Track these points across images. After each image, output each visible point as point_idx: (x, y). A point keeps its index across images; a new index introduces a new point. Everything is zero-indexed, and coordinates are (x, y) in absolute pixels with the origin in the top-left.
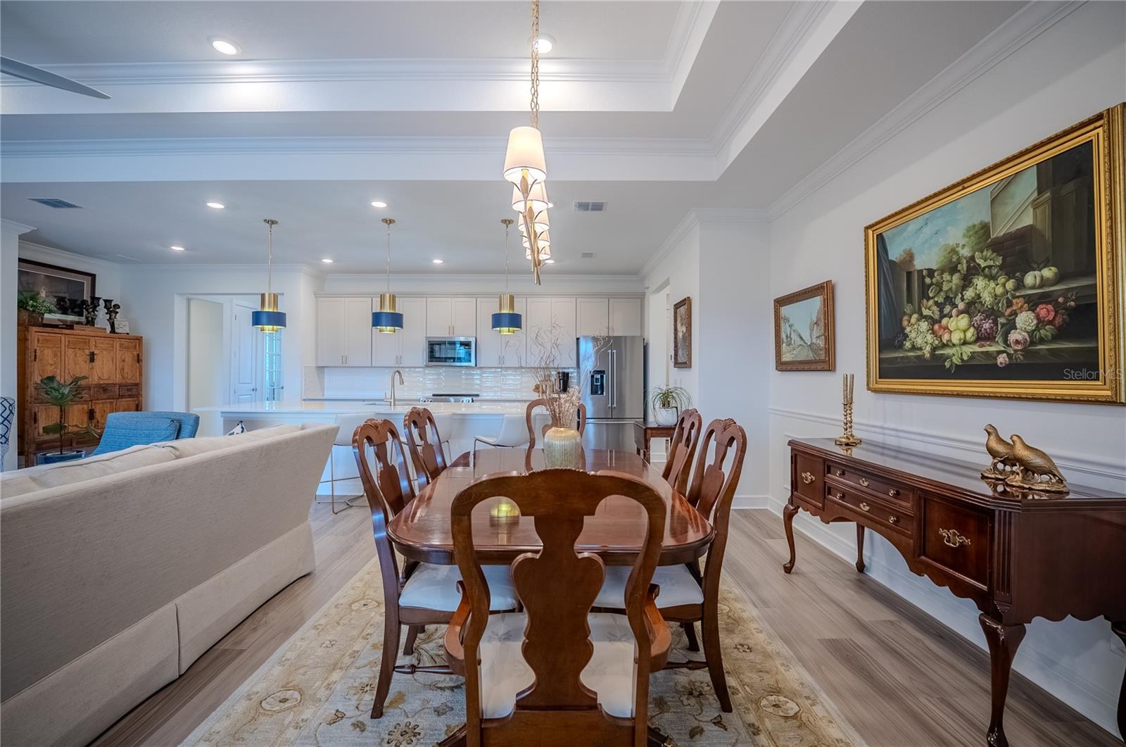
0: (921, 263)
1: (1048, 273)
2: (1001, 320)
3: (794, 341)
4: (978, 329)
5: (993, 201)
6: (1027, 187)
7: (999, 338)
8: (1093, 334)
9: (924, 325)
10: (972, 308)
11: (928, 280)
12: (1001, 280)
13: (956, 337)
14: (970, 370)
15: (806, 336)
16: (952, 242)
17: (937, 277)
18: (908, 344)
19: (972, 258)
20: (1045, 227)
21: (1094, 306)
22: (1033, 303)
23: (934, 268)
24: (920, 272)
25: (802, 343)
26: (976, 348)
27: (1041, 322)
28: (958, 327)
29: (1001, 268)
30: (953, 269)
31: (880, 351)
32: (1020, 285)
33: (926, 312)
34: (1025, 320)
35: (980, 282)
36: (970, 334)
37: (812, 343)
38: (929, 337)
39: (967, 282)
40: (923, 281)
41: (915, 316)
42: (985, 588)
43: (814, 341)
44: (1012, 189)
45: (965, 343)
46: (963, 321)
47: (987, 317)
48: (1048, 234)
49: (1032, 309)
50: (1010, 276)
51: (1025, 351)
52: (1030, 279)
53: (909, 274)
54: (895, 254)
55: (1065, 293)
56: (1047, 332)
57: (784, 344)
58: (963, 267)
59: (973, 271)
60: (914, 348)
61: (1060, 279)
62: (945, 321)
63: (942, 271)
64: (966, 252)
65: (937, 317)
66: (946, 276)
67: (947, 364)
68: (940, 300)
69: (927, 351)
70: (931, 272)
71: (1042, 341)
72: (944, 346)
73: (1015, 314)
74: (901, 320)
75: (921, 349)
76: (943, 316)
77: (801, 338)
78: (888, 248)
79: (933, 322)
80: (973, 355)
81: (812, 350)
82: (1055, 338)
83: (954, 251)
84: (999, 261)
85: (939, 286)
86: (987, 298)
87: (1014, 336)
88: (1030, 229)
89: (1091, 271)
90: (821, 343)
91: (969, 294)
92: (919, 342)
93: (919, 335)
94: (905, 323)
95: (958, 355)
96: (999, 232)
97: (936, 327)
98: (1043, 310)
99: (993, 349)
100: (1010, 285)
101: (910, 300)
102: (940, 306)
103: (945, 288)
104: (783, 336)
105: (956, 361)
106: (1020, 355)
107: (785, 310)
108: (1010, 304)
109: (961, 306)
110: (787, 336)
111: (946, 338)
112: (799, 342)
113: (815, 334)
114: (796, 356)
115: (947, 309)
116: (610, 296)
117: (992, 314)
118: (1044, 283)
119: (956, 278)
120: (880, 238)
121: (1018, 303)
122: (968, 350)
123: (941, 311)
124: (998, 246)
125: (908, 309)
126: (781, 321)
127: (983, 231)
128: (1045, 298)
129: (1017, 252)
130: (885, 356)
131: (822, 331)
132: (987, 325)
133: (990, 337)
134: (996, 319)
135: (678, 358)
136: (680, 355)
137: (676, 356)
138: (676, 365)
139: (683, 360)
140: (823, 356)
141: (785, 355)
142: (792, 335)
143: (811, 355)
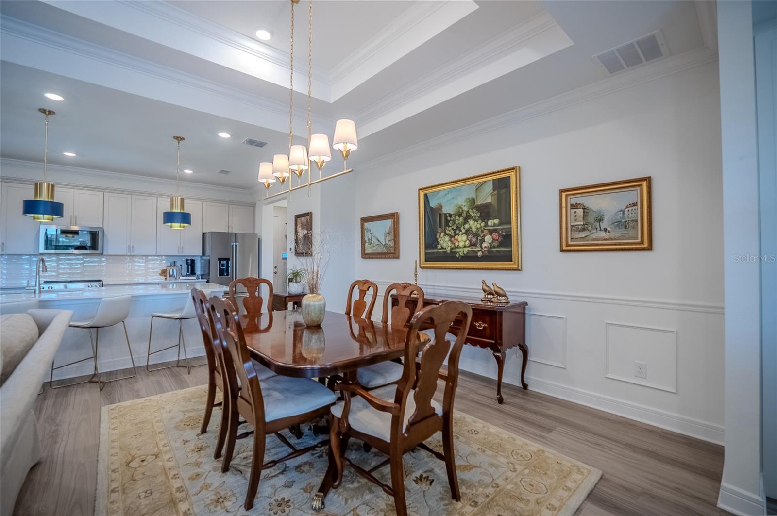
0: (446, 210)
1: (496, 221)
2: (479, 238)
3: (374, 242)
4: (470, 241)
5: (476, 190)
6: (489, 188)
7: (478, 245)
8: (510, 245)
9: (447, 238)
10: (468, 232)
11: (449, 218)
12: (480, 222)
13: (461, 244)
14: (466, 258)
15: (382, 240)
16: (460, 203)
17: (453, 217)
18: (439, 246)
19: (468, 212)
20: (495, 204)
21: (511, 235)
22: (491, 232)
23: (452, 213)
24: (445, 214)
25: (379, 243)
26: (469, 249)
27: (494, 240)
28: (462, 239)
29: (479, 217)
30: (460, 215)
31: (425, 249)
32: (486, 225)
33: (448, 232)
34: (488, 239)
35: (471, 222)
36: (467, 243)
37: (386, 244)
38: (450, 243)
39: (466, 221)
40: (447, 219)
41: (443, 234)
42: (493, 341)
43: (387, 243)
44: (484, 186)
45: (465, 247)
46: (464, 237)
47: (474, 236)
48: (496, 207)
49: (491, 234)
50: (483, 221)
51: (488, 251)
52: (490, 223)
53: (440, 215)
54: (433, 204)
55: (502, 229)
56: (496, 244)
57: (367, 244)
58: (464, 214)
59: (468, 218)
60: (442, 248)
61: (500, 224)
62: (456, 237)
63: (455, 215)
64: (465, 209)
65: (453, 235)
66: (457, 218)
67: (457, 255)
68: (455, 228)
69: (448, 250)
70: (450, 215)
71: (494, 247)
72: (456, 248)
73: (484, 236)
74: (436, 235)
75: (445, 249)
76: (455, 235)
77: (379, 241)
78: (430, 201)
79: (451, 237)
80: (468, 252)
81: (386, 247)
82: (499, 246)
83: (460, 207)
84: (479, 215)
85: (454, 221)
86: (474, 229)
87: (484, 245)
88: (490, 203)
89: (510, 223)
90: (392, 244)
91: (467, 226)
92: (445, 245)
93: (445, 242)
94: (438, 237)
95: (462, 252)
96: (479, 202)
97: (453, 239)
98: (495, 235)
99: (476, 249)
100: (483, 224)
101: (440, 226)
102: (455, 230)
103: (456, 223)
104: (366, 239)
105: (461, 254)
106: (486, 252)
107: (367, 225)
108: (483, 232)
109: (464, 231)
110: (369, 239)
111: (457, 244)
112: (377, 242)
113: (388, 239)
114: (375, 250)
115: (457, 232)
116: (230, 203)
117: (476, 235)
118: (495, 225)
119: (461, 219)
120: (426, 195)
121: (486, 232)
122: (466, 250)
123: (455, 232)
124: (479, 208)
125: (439, 230)
126: (365, 231)
127: (472, 201)
128: (495, 231)
129: (485, 212)
130: (428, 251)
131: (393, 238)
132: (474, 240)
133: (474, 245)
134: (476, 238)
135: (298, 250)
136: (300, 248)
137: (296, 248)
138: (296, 254)
139: (304, 251)
140: (394, 250)
141: (368, 249)
142: (372, 239)
143: (385, 250)
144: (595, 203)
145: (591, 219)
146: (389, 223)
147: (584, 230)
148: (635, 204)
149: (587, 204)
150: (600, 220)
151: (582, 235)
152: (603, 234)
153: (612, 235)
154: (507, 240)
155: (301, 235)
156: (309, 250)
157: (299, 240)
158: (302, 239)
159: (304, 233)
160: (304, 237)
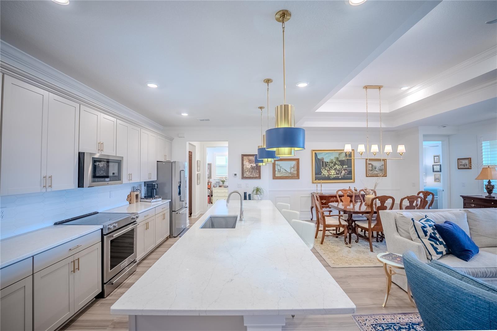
0: (325, 160)
1: (346, 166)
2: (340, 172)
3: (282, 171)
4: (336, 173)
5: (339, 155)
6: (344, 155)
7: (340, 174)
8: (352, 174)
9: (326, 171)
10: (335, 169)
11: (327, 164)
12: (340, 166)
13: (332, 174)
14: (335, 179)
15: (289, 170)
16: (332, 159)
17: (329, 163)
18: (322, 174)
19: (335, 162)
21: (352, 171)
22: (344, 170)
24: (325, 162)
25: (286, 172)
26: (336, 175)
28: (333, 172)
29: (340, 164)
30: (332, 163)
31: (315, 175)
32: (343, 167)
33: (326, 169)
34: (343, 172)
35: (337, 166)
36: (335, 173)
37: (291, 172)
38: (327, 173)
39: (334, 165)
41: (324, 170)
44: (342, 154)
45: (334, 175)
46: (334, 171)
47: (338, 171)
48: (346, 161)
49: (344, 171)
50: (341, 166)
51: (343, 176)
52: (344, 167)
53: (323, 162)
55: (348, 169)
56: (346, 174)
57: (276, 172)
59: (335, 164)
60: (324, 175)
61: (348, 167)
62: (330, 171)
63: (330, 163)
64: (334, 161)
65: (329, 170)
66: (331, 164)
67: (331, 178)
68: (330, 167)
69: (327, 176)
70: (328, 162)
71: (346, 175)
72: (330, 175)
73: (342, 171)
74: (321, 170)
75: (325, 175)
76: (330, 170)
77: (286, 171)
78: (318, 156)
79: (328, 171)
80: (336, 176)
82: (347, 175)
83: (332, 160)
85: (329, 165)
86: (338, 168)
87: (342, 174)
88: (344, 160)
89: (351, 167)
90: (295, 172)
91: (335, 167)
92: (325, 174)
93: (325, 173)
94: (322, 170)
95: (332, 176)
96: (340, 159)
97: (329, 172)
98: (346, 171)
99: (339, 176)
100: (341, 167)
101: (323, 166)
102: (330, 168)
103: (331, 165)
104: (276, 169)
105: (332, 177)
106: (343, 177)
107: (277, 163)
108: (341, 170)
109: (333, 169)
110: (278, 170)
111: (330, 174)
112: (285, 171)
113: (292, 170)
114: (283, 175)
115: (331, 169)
117: (339, 171)
118: (346, 168)
119: (333, 164)
120: (315, 153)
121: (342, 170)
122: (334, 176)
123: (330, 169)
124: (340, 161)
125: (322, 168)
126: (276, 165)
127: (337, 158)
128: (346, 169)
129: (342, 163)
130: (316, 176)
131: (296, 169)
132: (338, 172)
133: (338, 174)
134: (339, 172)
135: (245, 175)
136: (247, 174)
137: (243, 174)
138: (243, 177)
139: (252, 176)
140: (296, 175)
141: (278, 175)
142: (281, 169)
143: (290, 175)
144: (375, 164)
145: (373, 168)
146: (294, 163)
147: (372, 171)
148: (383, 165)
149: (373, 164)
150: (376, 168)
151: (371, 172)
152: (376, 172)
153: (378, 172)
154: (350, 173)
155: (248, 167)
156: (258, 176)
157: (246, 169)
158: (249, 169)
159: (252, 166)
160: (253, 168)
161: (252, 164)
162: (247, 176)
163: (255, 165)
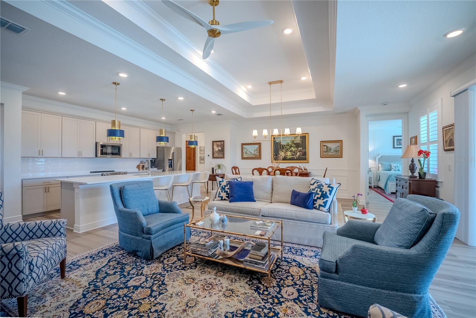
0: (282, 143)
1: (301, 148)
4: (292, 154)
5: (294, 138)
6: (299, 138)
8: (306, 156)
9: (283, 153)
10: (291, 151)
11: (284, 146)
12: (295, 148)
13: (288, 155)
14: (290, 159)
15: (253, 152)
17: (285, 146)
18: (280, 155)
19: (291, 145)
20: (301, 143)
21: (306, 153)
22: (299, 151)
23: (285, 145)
24: (282, 145)
27: (300, 154)
28: (289, 153)
29: (295, 147)
30: (288, 146)
32: (298, 149)
33: (283, 151)
34: (298, 153)
35: (292, 148)
36: (291, 155)
37: (255, 154)
38: (284, 155)
39: (290, 148)
40: (283, 147)
41: (281, 151)
43: (255, 153)
44: (297, 138)
45: (290, 156)
46: (290, 153)
51: (299, 157)
52: (299, 149)
53: (280, 145)
54: (277, 141)
55: (303, 151)
56: (301, 155)
57: (244, 154)
58: (290, 146)
61: (303, 149)
62: (287, 153)
63: (286, 145)
64: (290, 144)
66: (287, 146)
67: (287, 158)
68: (286, 149)
69: (283, 157)
70: (284, 145)
71: (300, 156)
72: (286, 156)
73: (297, 153)
76: (286, 152)
77: (251, 153)
82: (302, 156)
83: (288, 143)
84: (295, 146)
85: (286, 148)
86: (293, 150)
87: (297, 155)
88: (299, 143)
89: (306, 149)
90: (258, 154)
91: (291, 149)
92: (282, 155)
94: (279, 152)
96: (295, 142)
98: (300, 152)
99: (294, 157)
100: (297, 149)
101: (280, 149)
102: (286, 150)
103: (287, 148)
104: (244, 152)
107: (244, 146)
108: (296, 151)
109: (289, 151)
110: (245, 152)
111: (287, 155)
112: (250, 153)
113: (256, 152)
114: (249, 156)
115: (287, 151)
117: (294, 152)
118: (301, 149)
119: (289, 147)
120: (274, 138)
121: (297, 151)
122: (290, 157)
124: (295, 144)
126: (244, 149)
127: (293, 142)
128: (301, 151)
129: (297, 145)
130: (275, 157)
131: (258, 152)
132: (293, 154)
133: (294, 155)
134: (294, 153)
135: (214, 156)
136: (216, 155)
137: (213, 155)
138: (213, 157)
139: (219, 156)
140: (258, 156)
141: (245, 156)
142: (247, 152)
143: (254, 156)
144: (329, 145)
145: (328, 149)
146: (257, 146)
147: (327, 152)
148: (339, 146)
149: (328, 146)
150: (331, 150)
151: (326, 153)
152: (331, 153)
153: (333, 154)
154: (305, 154)
155: (216, 150)
156: (222, 156)
157: (215, 151)
158: (217, 151)
159: (219, 149)
160: (219, 150)
161: (219, 148)
162: (216, 156)
163: (221, 148)
